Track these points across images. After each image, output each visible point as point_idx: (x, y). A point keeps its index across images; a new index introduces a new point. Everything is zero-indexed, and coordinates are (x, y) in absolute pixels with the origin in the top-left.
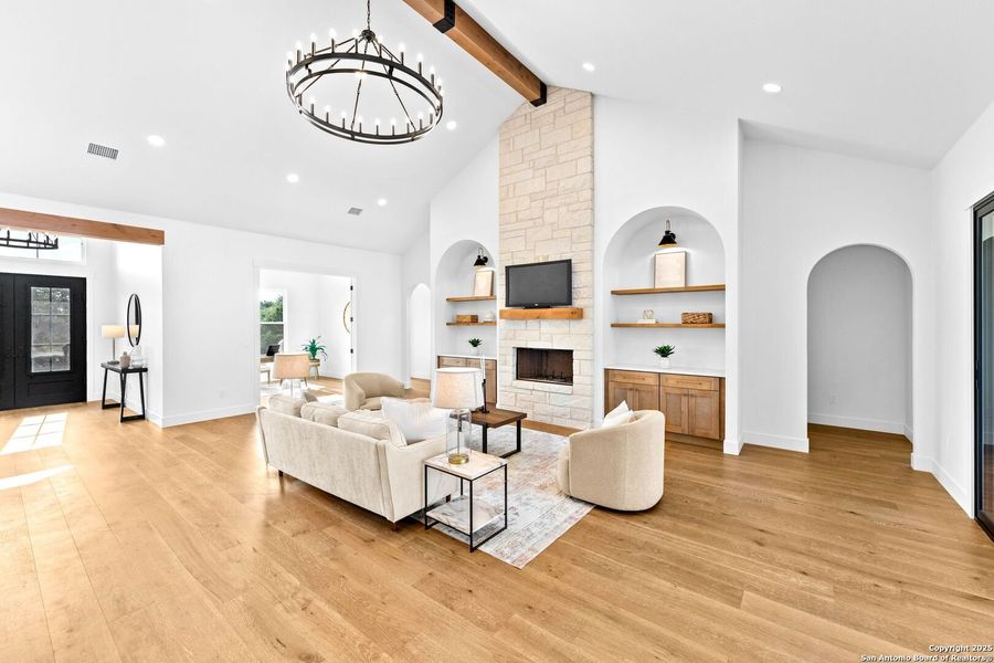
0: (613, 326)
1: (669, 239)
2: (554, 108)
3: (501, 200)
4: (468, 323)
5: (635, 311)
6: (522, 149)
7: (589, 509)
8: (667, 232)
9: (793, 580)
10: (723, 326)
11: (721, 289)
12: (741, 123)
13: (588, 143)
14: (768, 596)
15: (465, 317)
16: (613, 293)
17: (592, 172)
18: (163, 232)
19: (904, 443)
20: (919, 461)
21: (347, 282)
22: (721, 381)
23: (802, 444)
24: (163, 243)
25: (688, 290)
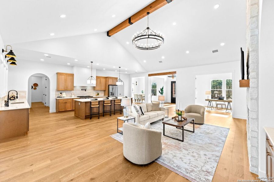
9: (73, 175)
14: (75, 164)
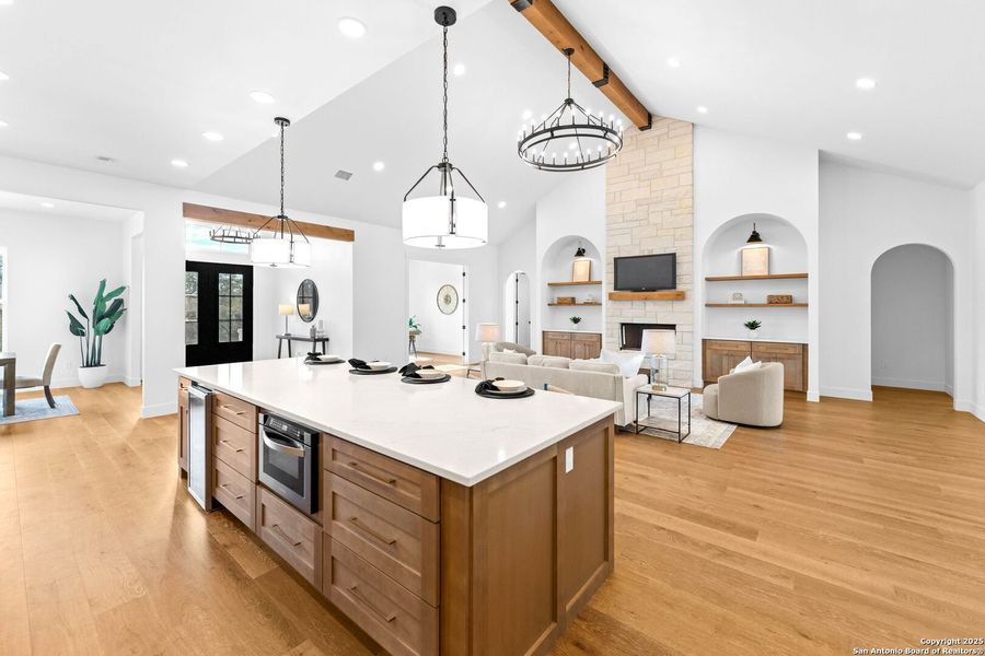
0: (707, 305)
1: (755, 238)
2: (657, 133)
3: (608, 204)
4: (569, 304)
5: (726, 294)
6: (628, 164)
7: (735, 427)
8: (754, 232)
9: (890, 455)
10: (806, 305)
11: (805, 276)
12: (820, 152)
13: (690, 162)
15: (565, 299)
16: (707, 279)
17: (693, 185)
18: (353, 232)
19: (946, 397)
20: (960, 404)
21: (460, 269)
22: (805, 347)
23: (868, 396)
24: (353, 240)
25: (770, 277)
